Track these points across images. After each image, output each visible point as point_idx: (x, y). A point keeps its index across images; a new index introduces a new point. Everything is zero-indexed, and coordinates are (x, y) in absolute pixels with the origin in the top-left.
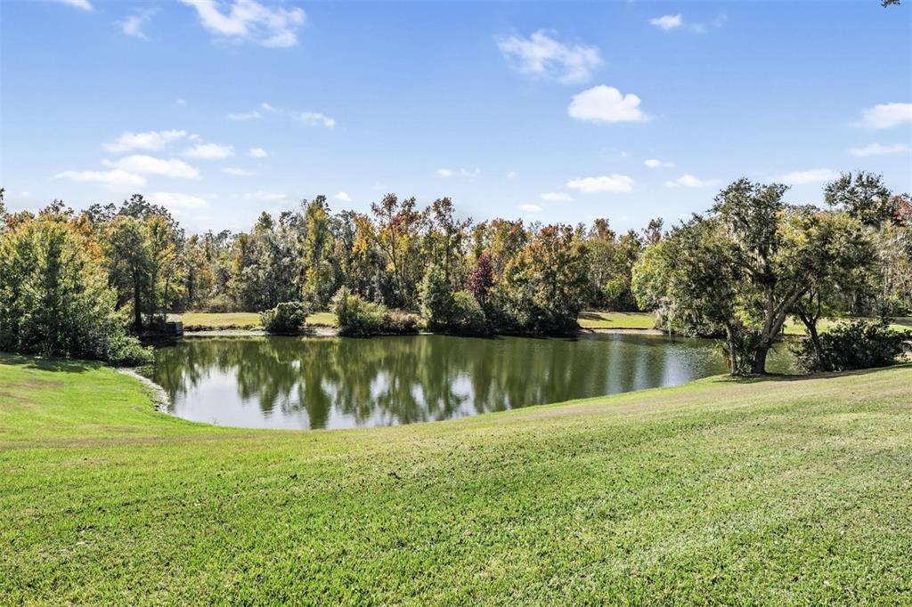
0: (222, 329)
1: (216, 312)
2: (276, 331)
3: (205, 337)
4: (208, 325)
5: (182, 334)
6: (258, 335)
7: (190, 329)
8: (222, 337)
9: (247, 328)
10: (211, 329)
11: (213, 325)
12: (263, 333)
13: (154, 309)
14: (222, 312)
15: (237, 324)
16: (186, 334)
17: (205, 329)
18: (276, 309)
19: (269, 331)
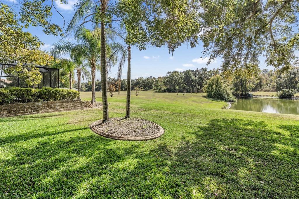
0: (264, 96)
1: (266, 92)
2: (282, 97)
3: (259, 98)
4: (260, 95)
5: (252, 97)
6: (276, 98)
7: (255, 96)
8: (264, 98)
9: (272, 96)
10: (261, 96)
11: (261, 95)
12: (277, 98)
13: (246, 90)
14: (268, 92)
15: (269, 95)
16: (253, 97)
17: (259, 96)
18: (282, 91)
19: (279, 97)
